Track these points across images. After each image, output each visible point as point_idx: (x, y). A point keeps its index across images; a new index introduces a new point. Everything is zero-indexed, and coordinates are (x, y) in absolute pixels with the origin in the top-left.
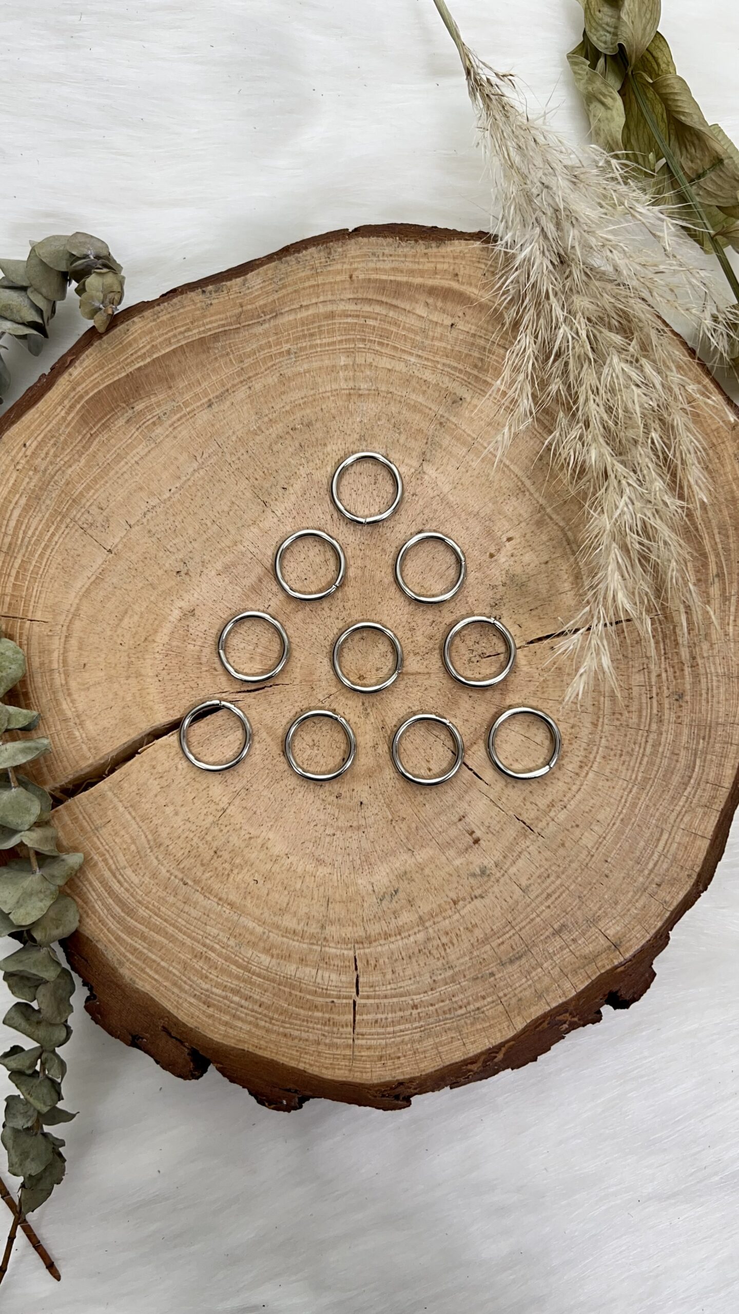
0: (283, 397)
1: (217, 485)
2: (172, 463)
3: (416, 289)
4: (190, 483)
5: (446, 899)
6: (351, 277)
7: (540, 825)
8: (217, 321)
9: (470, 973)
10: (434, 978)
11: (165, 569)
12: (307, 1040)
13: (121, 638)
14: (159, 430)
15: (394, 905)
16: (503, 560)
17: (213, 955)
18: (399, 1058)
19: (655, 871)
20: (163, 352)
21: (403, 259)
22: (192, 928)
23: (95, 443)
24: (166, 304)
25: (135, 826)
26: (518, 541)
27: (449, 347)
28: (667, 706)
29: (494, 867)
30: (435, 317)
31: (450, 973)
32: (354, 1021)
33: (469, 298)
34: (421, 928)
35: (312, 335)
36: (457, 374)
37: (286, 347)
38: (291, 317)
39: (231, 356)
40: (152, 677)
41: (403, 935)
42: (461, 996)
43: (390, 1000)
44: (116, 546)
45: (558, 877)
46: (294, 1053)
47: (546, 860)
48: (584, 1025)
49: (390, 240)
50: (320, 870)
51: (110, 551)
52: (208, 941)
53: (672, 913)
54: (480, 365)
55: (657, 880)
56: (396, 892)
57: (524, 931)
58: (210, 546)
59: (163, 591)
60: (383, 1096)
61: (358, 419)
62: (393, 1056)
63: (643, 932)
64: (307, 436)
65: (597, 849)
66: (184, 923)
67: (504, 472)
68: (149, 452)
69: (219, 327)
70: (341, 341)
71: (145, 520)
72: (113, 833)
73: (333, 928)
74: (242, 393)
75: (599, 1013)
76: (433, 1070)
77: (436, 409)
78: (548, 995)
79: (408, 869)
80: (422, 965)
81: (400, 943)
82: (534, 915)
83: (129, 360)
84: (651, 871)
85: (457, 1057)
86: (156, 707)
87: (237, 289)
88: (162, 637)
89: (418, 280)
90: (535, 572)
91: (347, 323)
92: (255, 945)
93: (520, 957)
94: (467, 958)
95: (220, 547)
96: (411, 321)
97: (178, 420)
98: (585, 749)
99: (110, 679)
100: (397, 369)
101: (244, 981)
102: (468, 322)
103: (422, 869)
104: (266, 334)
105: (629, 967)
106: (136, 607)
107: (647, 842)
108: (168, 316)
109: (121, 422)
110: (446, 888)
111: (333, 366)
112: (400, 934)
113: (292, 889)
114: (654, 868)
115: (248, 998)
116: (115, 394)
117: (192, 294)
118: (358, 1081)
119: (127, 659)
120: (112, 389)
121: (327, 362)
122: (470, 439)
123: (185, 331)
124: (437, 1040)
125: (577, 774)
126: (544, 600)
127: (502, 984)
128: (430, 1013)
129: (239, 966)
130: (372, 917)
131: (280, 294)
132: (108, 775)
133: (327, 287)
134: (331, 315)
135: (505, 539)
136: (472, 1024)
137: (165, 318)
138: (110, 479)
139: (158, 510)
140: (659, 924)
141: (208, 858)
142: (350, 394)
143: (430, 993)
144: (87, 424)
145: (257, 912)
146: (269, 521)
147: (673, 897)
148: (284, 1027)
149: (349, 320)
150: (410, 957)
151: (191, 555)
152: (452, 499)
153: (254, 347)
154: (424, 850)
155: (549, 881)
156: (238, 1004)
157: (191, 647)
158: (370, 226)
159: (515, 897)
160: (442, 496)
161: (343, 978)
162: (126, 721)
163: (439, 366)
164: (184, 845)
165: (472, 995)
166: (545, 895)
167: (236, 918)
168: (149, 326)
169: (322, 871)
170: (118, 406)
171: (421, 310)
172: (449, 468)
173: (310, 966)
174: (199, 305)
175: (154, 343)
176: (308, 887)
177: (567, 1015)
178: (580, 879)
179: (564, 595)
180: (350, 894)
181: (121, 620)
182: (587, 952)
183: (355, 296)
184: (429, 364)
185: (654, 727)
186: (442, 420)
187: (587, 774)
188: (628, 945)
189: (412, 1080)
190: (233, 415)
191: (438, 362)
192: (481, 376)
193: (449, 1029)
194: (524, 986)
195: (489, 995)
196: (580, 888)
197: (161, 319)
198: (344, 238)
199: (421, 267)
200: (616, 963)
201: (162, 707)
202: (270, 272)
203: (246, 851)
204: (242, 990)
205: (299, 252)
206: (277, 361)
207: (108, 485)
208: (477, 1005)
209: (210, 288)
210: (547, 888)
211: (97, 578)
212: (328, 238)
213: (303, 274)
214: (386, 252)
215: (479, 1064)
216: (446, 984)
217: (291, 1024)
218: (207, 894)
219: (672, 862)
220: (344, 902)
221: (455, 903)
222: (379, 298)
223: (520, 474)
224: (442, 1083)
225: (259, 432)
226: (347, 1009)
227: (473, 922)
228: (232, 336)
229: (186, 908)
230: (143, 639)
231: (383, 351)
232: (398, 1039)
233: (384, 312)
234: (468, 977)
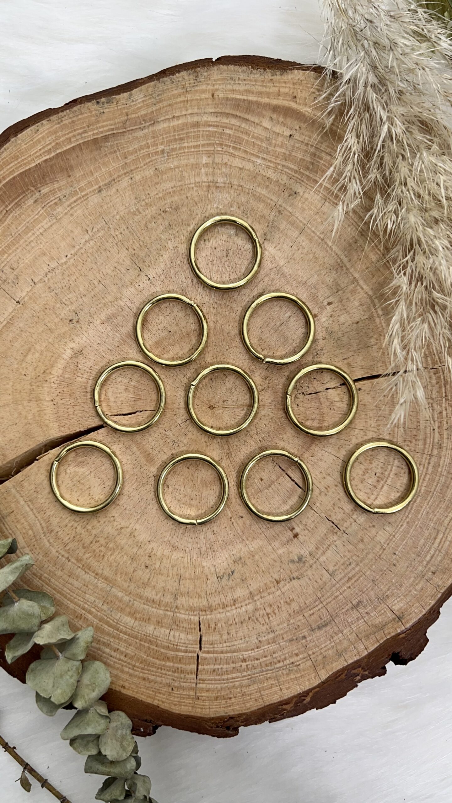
0: (157, 186)
1: (103, 253)
2: (69, 235)
3: (264, 107)
4: (82, 251)
5: (270, 579)
6: (213, 95)
7: (345, 525)
8: (107, 125)
9: (288, 636)
10: (260, 639)
11: (61, 317)
12: (161, 683)
13: (25, 370)
14: (60, 209)
15: (230, 582)
16: (324, 319)
17: (90, 616)
18: (230, 698)
19: (431, 562)
20: (65, 149)
21: (254, 83)
22: (75, 595)
23: (10, 217)
24: (68, 111)
25: (33, 516)
26: (337, 305)
27: (288, 153)
28: (445, 436)
29: (308, 556)
30: (278, 129)
31: (272, 635)
32: (197, 669)
33: (304, 115)
34: (250, 601)
35: (181, 139)
36: (293, 174)
37: (161, 148)
38: (166, 125)
39: (118, 153)
40: (48, 401)
41: (237, 606)
42: (280, 653)
43: (226, 655)
44: (24, 298)
45: (357, 565)
46: (151, 692)
47: (349, 551)
48: (372, 678)
49: (244, 68)
50: (175, 554)
51: (18, 302)
52: (86, 606)
53: (443, 594)
54: (311, 167)
55: (433, 569)
56: (233, 573)
57: (329, 605)
58: (96, 300)
59: (59, 335)
60: (218, 727)
61: (215, 206)
62: (226, 697)
63: (420, 608)
64: (175, 217)
65: (388, 544)
66: (68, 591)
67: (327, 251)
68: (51, 226)
69: (108, 131)
70: (204, 145)
71: (46, 279)
72: (15, 521)
73: (183, 599)
74: (125, 182)
75: (384, 668)
76: (256, 708)
77: (276, 200)
78: (346, 654)
79: (242, 555)
80: (251, 629)
81: (234, 612)
82: (338, 593)
83: (38, 154)
84: (428, 562)
85: (276, 699)
86: (51, 425)
87: (123, 101)
88: (57, 371)
89: (265, 100)
90: (348, 330)
91: (209, 131)
92: (122, 610)
93: (326, 625)
94: (285, 625)
95: (104, 301)
96: (258, 131)
97: (75, 202)
98: (382, 468)
99: (16, 402)
100: (247, 168)
101: (114, 637)
102: (303, 134)
103: (253, 556)
104: (145, 137)
105: (408, 634)
106: (38, 347)
107: (426, 540)
108: (70, 120)
109: (31, 202)
110: (271, 571)
111: (197, 164)
112: (234, 605)
113: (153, 568)
114: (430, 560)
115: (116, 650)
116: (26, 180)
117: (89, 103)
118: (199, 715)
119: (29, 387)
120: (24, 176)
121: (192, 161)
122: (301, 224)
123: (83, 133)
124: (260, 686)
125: (375, 487)
126: (354, 351)
127: (312, 644)
128: (256, 665)
129: (110, 626)
130: (214, 591)
131: (158, 106)
132: (13, 476)
133: (194, 103)
134: (197, 125)
135: (326, 303)
136: (288, 674)
137: (67, 122)
138: (20, 246)
139: (57, 271)
140: (433, 603)
141: (89, 542)
142: (209, 186)
143: (256, 650)
144: (4, 202)
145: (125, 585)
146: (143, 283)
147: (444, 582)
148: (143, 673)
149: (211, 129)
150: (242, 623)
151: (81, 307)
152: (286, 271)
153: (136, 147)
154: (255, 541)
155: (350, 567)
156: (108, 654)
157: (79, 379)
158: (229, 56)
159: (324, 579)
160: (278, 268)
161: (190, 637)
162: (28, 435)
163: (279, 167)
164: (70, 532)
165: (288, 653)
166: (346, 579)
167: (108, 589)
168: (54, 127)
169: (176, 555)
170: (29, 189)
171: (266, 123)
172: (285, 246)
173: (165, 627)
174: (94, 113)
175: (57, 141)
176: (165, 567)
177: (360, 669)
178: (374, 567)
179: (370, 348)
180: (197, 573)
181: (25, 356)
182: (377, 622)
183: (216, 110)
184: (272, 165)
185: (435, 452)
186: (281, 209)
187: (383, 486)
188: (408, 618)
189: (240, 715)
190: (118, 199)
191: (279, 164)
192: (311, 176)
193: (270, 678)
194: (328, 647)
195: (301, 653)
196: (374, 574)
197: (64, 122)
198: (208, 65)
199: (267, 90)
200: (399, 631)
201: (56, 425)
202: (150, 90)
203: (118, 537)
204: (112, 643)
205: (173, 74)
206: (154, 158)
207: (18, 251)
208: (292, 660)
209: (103, 99)
210: (349, 573)
211: (8, 323)
212: (197, 64)
213: (175, 92)
214: (241, 77)
215: (292, 705)
216: (269, 643)
217: (149, 670)
218: (87, 570)
219: (444, 555)
220: (192, 579)
221: (278, 582)
222: (234, 113)
223: (339, 253)
224: (264, 719)
225: (137, 213)
226: (192, 660)
227: (291, 598)
228: (119, 138)
229: (71, 580)
230: (42, 371)
231: (236, 154)
232: (230, 684)
233: (238, 124)
234: (285, 639)
